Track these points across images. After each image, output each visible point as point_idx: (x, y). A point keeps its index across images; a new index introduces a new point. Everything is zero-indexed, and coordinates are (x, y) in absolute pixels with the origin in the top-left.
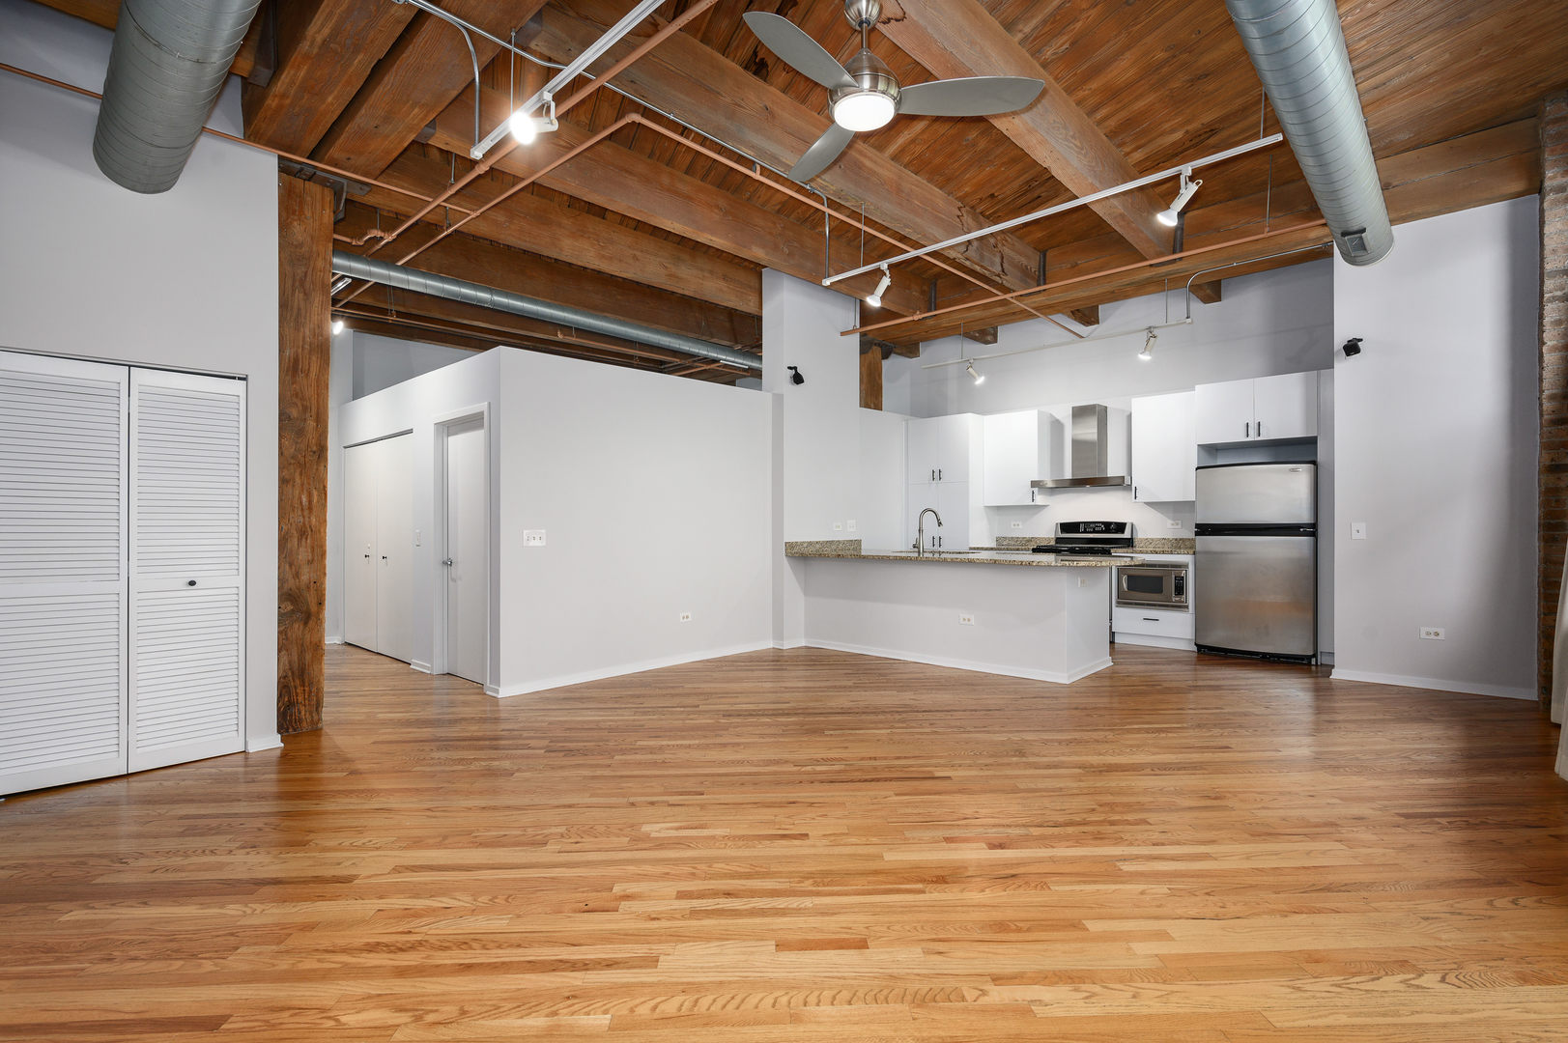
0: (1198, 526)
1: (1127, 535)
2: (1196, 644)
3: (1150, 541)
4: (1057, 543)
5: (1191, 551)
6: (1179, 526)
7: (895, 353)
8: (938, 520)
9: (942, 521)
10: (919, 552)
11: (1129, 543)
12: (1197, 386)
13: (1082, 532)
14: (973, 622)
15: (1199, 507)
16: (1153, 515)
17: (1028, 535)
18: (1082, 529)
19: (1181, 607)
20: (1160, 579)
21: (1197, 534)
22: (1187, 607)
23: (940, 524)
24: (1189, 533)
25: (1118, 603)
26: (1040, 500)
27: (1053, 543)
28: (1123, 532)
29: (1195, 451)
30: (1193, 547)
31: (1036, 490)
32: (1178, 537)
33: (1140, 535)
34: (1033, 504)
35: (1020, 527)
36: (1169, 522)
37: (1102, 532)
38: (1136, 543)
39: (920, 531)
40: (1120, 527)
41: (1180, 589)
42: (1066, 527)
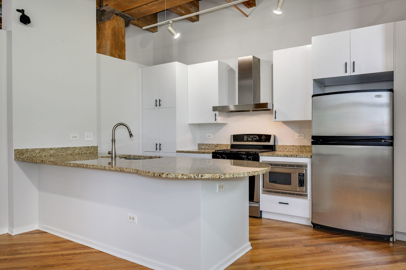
0: (313, 137)
1: (271, 143)
2: (312, 223)
3: (285, 147)
4: (231, 148)
5: (309, 155)
6: (303, 138)
7: (135, 25)
8: (130, 132)
9: (133, 133)
10: (112, 157)
11: (272, 148)
12: (313, 38)
13: (246, 141)
14: (136, 221)
15: (314, 125)
16: (287, 130)
17: (215, 143)
18: (245, 139)
19: (303, 195)
20: (289, 175)
21: (313, 143)
22: (306, 195)
23: (131, 135)
24: (308, 142)
25: (264, 191)
26: (220, 120)
27: (229, 148)
28: (269, 141)
29: (311, 83)
30: (311, 151)
31: (217, 113)
32: (302, 145)
33: (280, 143)
34: (216, 122)
35: (212, 137)
36: (297, 135)
37: (257, 141)
38: (277, 148)
39: (113, 141)
40: (268, 138)
41: (302, 183)
42: (236, 138)
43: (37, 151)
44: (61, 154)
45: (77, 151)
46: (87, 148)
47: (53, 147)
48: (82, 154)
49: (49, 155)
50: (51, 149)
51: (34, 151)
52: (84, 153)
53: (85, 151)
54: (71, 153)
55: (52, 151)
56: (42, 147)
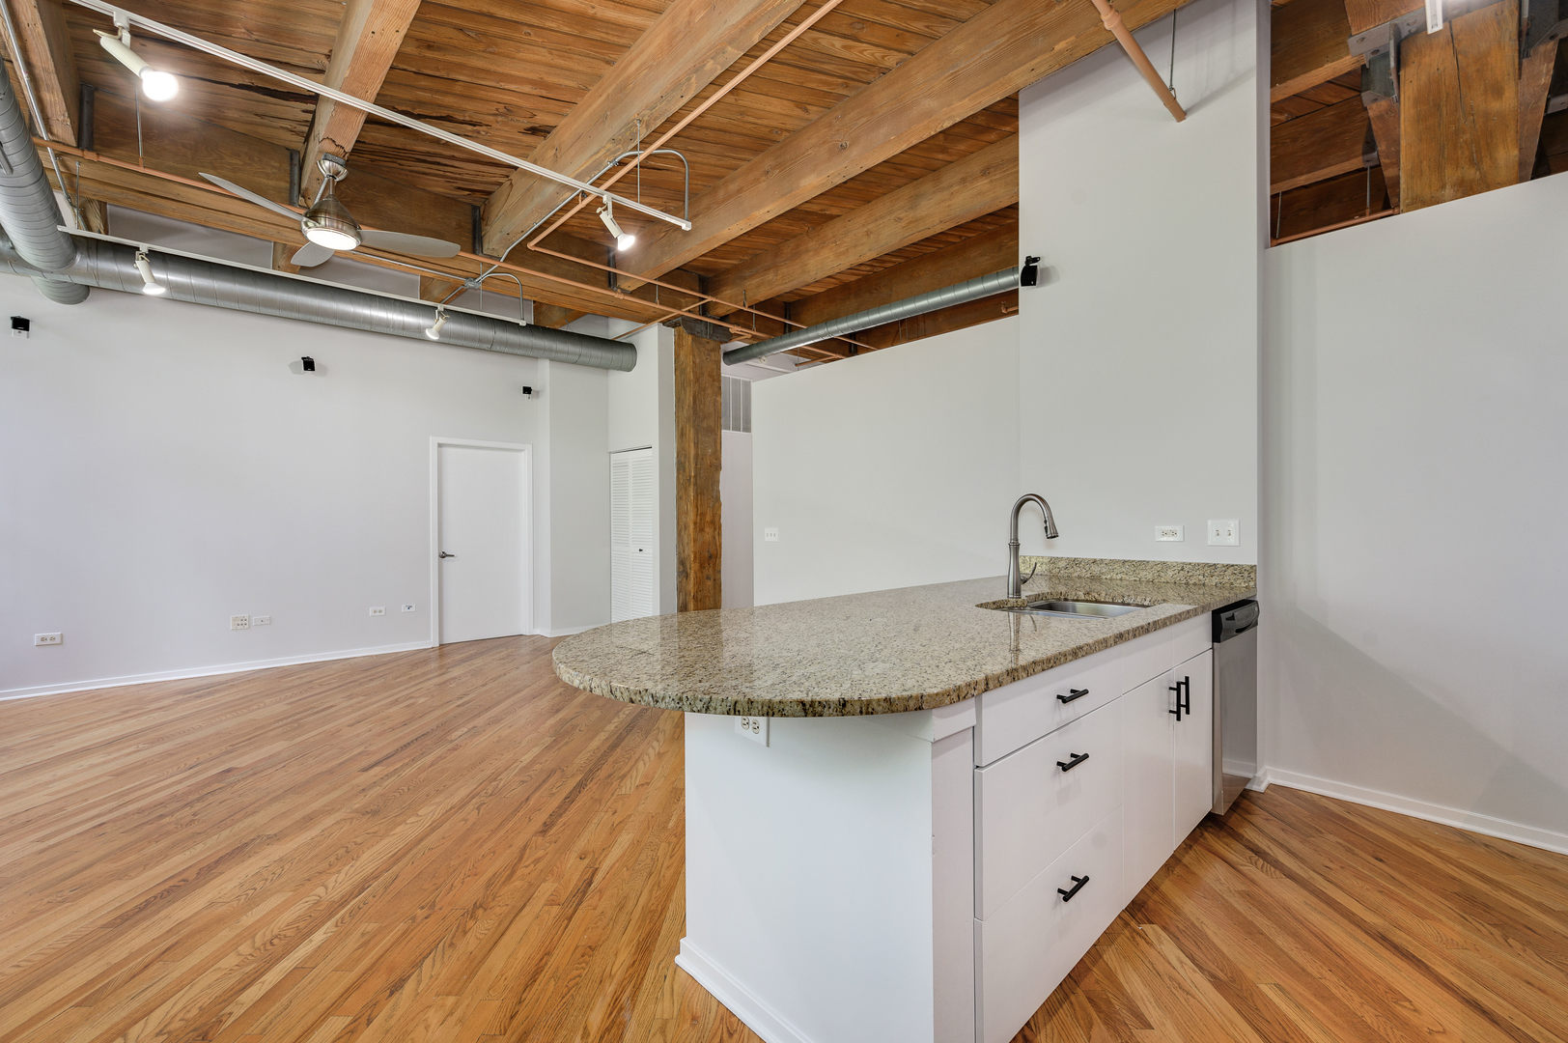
43: (1062, 564)
44: (1119, 577)
45: (1170, 573)
46: (1206, 568)
47: (1098, 557)
48: (1187, 584)
49: (1089, 575)
50: (1095, 561)
51: (1054, 563)
52: (1195, 584)
53: (1201, 577)
54: (1150, 577)
55: (1096, 566)
56: (1073, 556)
